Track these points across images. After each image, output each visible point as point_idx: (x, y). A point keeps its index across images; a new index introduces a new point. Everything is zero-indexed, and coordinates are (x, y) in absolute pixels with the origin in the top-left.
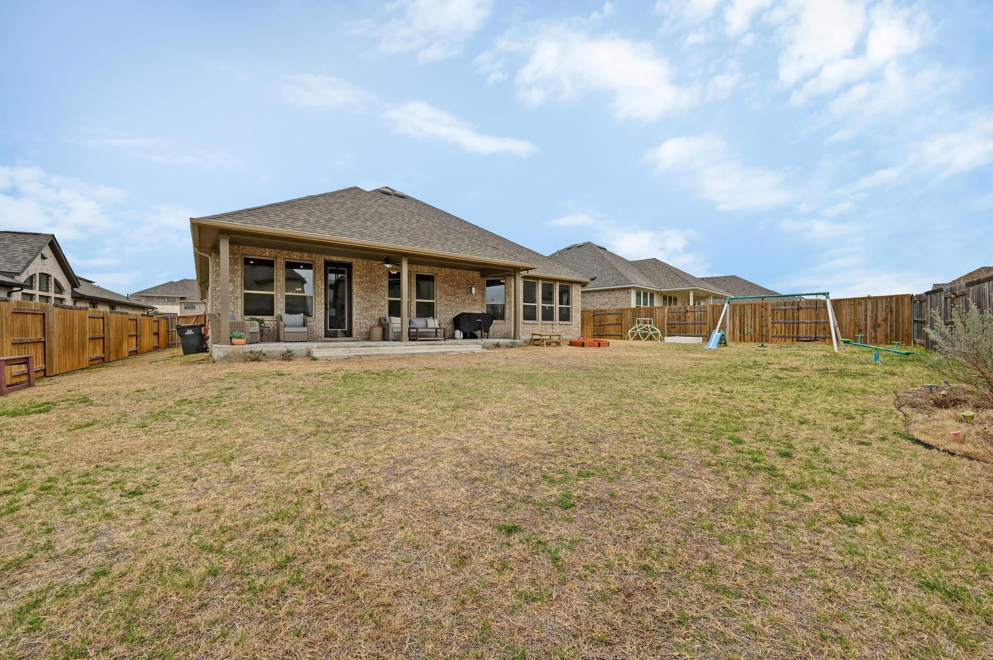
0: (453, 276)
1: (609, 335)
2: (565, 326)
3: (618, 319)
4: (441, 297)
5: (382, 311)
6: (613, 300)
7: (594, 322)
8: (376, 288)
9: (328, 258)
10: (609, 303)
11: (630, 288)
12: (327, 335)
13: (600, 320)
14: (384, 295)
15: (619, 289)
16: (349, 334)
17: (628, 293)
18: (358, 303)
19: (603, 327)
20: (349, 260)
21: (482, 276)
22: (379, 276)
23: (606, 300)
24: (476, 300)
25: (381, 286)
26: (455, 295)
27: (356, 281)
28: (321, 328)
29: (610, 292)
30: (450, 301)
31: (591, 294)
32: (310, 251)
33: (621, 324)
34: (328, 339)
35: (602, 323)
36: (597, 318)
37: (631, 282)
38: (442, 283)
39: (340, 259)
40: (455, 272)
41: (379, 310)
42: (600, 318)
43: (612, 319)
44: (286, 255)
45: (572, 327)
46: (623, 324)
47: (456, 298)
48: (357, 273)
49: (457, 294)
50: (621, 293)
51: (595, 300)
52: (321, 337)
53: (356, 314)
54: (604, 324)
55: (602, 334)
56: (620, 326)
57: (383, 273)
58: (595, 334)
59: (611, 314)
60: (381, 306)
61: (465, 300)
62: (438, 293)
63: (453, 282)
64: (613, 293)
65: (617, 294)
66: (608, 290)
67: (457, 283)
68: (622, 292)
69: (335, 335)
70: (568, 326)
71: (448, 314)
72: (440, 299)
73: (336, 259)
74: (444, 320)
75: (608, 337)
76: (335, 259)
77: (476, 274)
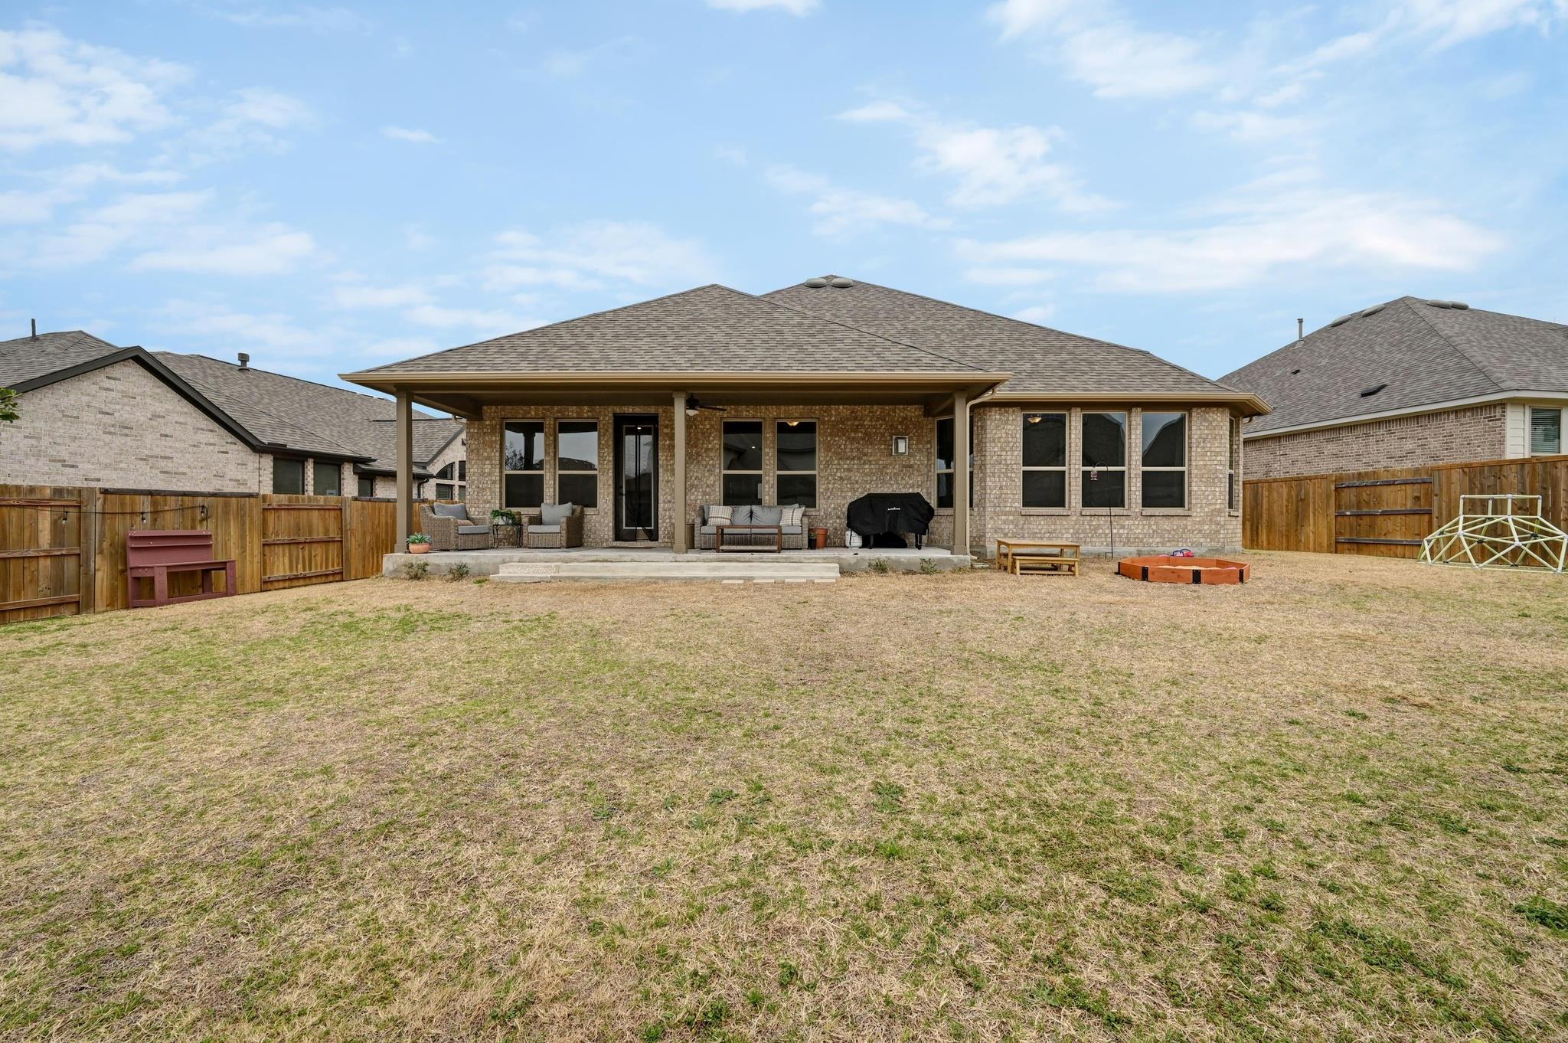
0: (856, 419)
1: (1388, 544)
2: (1161, 521)
3: (1417, 498)
4: (828, 464)
5: (709, 494)
6: (1434, 444)
7: (1338, 506)
8: (698, 454)
9: (618, 410)
10: (1419, 452)
11: (1502, 404)
12: (619, 536)
13: (1359, 502)
14: (714, 466)
15: (1457, 411)
16: (653, 536)
17: (1492, 419)
18: (668, 481)
19: (1366, 520)
20: (652, 410)
21: (927, 413)
22: (703, 433)
23: (1409, 445)
24: (911, 466)
25: (707, 450)
26: (859, 459)
27: (664, 445)
28: (607, 525)
29: (1423, 421)
30: (849, 470)
31: (1358, 432)
32: (591, 402)
33: (1430, 513)
34: (618, 544)
35: (1365, 510)
36: (1349, 496)
37: (1503, 386)
38: (830, 435)
39: (638, 410)
40: (862, 410)
41: (705, 494)
42: (1358, 496)
43: (1398, 498)
44: (558, 412)
45: (1189, 522)
46: (1435, 513)
47: (864, 463)
48: (665, 431)
49: (865, 455)
50: (1463, 420)
51: (1373, 448)
52: (607, 540)
53: (664, 502)
54: (1372, 511)
55: (1363, 539)
56: (1426, 518)
57: (712, 426)
58: (1341, 539)
59: (1393, 484)
60: (708, 486)
61: (885, 467)
62: (821, 455)
63: (856, 431)
64: (1435, 423)
65: (1451, 425)
66: (1417, 417)
67: (866, 434)
68: (1467, 418)
69: (633, 537)
70: (1176, 521)
71: (844, 498)
72: (826, 468)
73: (631, 411)
74: (834, 509)
75: (1383, 548)
76: (629, 410)
77: (914, 412)
